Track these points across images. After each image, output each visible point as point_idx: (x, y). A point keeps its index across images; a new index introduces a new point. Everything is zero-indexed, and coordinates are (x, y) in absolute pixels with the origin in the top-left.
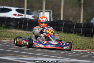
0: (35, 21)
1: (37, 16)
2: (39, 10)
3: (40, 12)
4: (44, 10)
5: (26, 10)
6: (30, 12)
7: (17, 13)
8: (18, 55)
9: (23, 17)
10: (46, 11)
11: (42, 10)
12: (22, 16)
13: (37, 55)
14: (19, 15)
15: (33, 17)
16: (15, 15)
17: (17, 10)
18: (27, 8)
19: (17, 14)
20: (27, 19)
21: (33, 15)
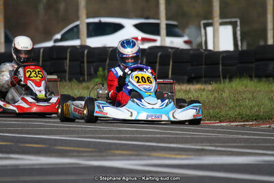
0: (192, 52)
2: (202, 22)
3: (206, 25)
4: (217, 20)
5: (163, 23)
6: (177, 30)
7: (140, 35)
8: (148, 153)
9: (158, 44)
10: (222, 24)
11: (210, 21)
12: (155, 41)
13: (202, 150)
14: (144, 40)
15: (186, 42)
17: (138, 26)
18: (167, 19)
19: (140, 38)
20: (170, 50)
21: (186, 38)
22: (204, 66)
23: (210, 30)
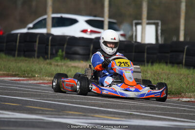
0: (125, 43)
1: (130, 33)
2: (134, 22)
3: (137, 24)
4: (145, 21)
5: (106, 20)
6: (116, 26)
7: (90, 28)
8: (92, 115)
10: (148, 24)
11: (140, 21)
12: (99, 33)
13: (131, 114)
14: (92, 32)
15: (122, 35)
16: (85, 31)
17: (88, 22)
18: (110, 17)
19: (89, 30)
21: (122, 32)
22: (133, 54)
23: (139, 27)
